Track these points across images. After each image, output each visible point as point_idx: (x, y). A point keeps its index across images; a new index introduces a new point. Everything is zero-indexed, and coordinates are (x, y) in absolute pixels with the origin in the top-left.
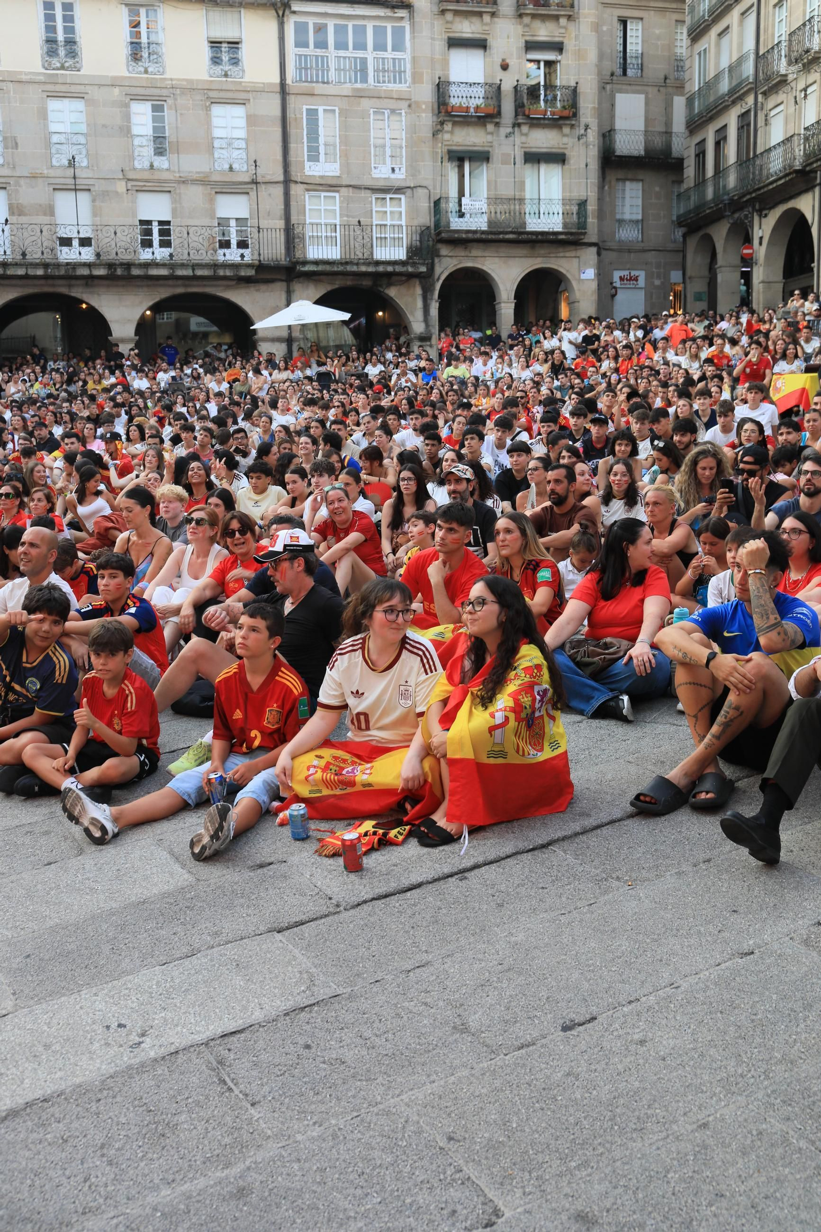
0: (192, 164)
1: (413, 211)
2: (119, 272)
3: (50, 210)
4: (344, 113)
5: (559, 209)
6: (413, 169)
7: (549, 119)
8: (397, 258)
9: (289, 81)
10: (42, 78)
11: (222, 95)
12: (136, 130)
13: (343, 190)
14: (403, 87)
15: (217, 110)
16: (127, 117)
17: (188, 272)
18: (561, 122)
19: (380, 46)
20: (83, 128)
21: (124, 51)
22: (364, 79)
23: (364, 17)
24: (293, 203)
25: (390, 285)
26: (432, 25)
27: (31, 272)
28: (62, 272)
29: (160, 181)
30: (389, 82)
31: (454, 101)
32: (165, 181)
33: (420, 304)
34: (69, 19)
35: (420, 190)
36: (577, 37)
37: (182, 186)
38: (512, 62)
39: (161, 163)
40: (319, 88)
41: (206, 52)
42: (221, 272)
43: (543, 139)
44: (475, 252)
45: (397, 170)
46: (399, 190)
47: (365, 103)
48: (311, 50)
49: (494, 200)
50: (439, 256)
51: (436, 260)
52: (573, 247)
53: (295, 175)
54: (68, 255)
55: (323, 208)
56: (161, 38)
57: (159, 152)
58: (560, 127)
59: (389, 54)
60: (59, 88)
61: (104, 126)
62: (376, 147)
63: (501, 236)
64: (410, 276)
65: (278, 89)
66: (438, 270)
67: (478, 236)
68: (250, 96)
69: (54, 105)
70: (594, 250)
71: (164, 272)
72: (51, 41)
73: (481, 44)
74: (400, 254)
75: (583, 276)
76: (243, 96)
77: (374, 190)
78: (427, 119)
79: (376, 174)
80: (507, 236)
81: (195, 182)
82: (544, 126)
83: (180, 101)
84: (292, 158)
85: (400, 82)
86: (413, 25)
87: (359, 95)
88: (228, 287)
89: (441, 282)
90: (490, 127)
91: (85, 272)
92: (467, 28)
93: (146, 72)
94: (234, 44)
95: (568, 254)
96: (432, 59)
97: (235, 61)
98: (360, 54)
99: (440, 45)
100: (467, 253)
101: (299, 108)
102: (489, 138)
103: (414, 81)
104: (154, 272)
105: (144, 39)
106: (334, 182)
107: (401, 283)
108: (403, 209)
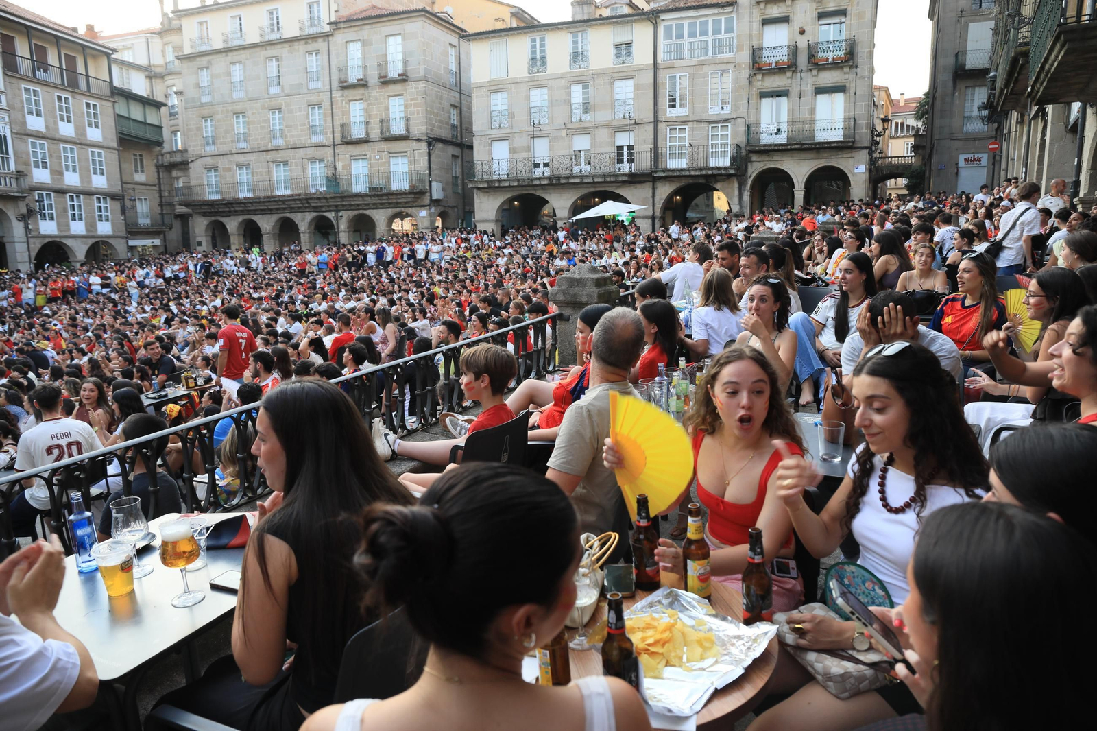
0: (603, 116)
1: (734, 134)
2: (554, 182)
3: (529, 149)
4: (692, 76)
5: (841, 125)
6: (736, 107)
7: (831, 64)
8: (722, 165)
9: (659, 61)
10: (527, 79)
11: (621, 74)
12: (573, 101)
13: (691, 123)
14: (731, 55)
15: (618, 84)
16: (569, 94)
17: (590, 180)
18: (841, 65)
19: (717, 31)
20: (546, 103)
21: (568, 58)
22: (706, 54)
23: (707, 16)
24: (659, 134)
25: (717, 181)
26: (751, 13)
27: (512, 184)
28: (526, 184)
29: (584, 128)
30: (726, 52)
31: (766, 60)
32: (587, 128)
33: (736, 193)
34: (542, 45)
35: (739, 120)
36: (858, 3)
37: (596, 130)
38: (807, 29)
39: (586, 117)
40: (677, 63)
41: (612, 51)
42: (608, 179)
43: (828, 78)
44: (775, 158)
45: (725, 108)
46: (726, 121)
47: (706, 68)
48: (674, 41)
49: (792, 123)
50: (751, 162)
51: (749, 164)
52: (849, 151)
53: (661, 117)
54: (538, 172)
55: (677, 135)
56: (588, 47)
57: (586, 111)
58: (842, 68)
59: (723, 36)
60: (535, 83)
61: (557, 101)
62: (712, 95)
63: (789, 147)
64: (730, 176)
65: (652, 67)
66: (750, 170)
67: (772, 148)
68: (636, 73)
69: (533, 92)
70: (866, 152)
71: (577, 181)
72: (534, 59)
73: (785, 20)
74: (725, 162)
75: (856, 171)
76: (632, 73)
77: (710, 122)
78: (745, 73)
79: (711, 112)
80: (793, 147)
81: (603, 126)
82: (830, 69)
83: (597, 81)
84: (660, 107)
85: (730, 52)
86: (738, 15)
87: (702, 64)
88: (618, 187)
89: (752, 178)
90: (789, 74)
91: (537, 182)
92: (775, 11)
93: (580, 68)
94: (629, 44)
95: (845, 156)
96: (751, 35)
97: (629, 54)
98: (704, 38)
99: (756, 25)
100: (770, 159)
101: (664, 76)
102: (789, 81)
103: (738, 51)
104: (572, 181)
105: (580, 50)
106: (684, 119)
107: (723, 180)
108: (729, 133)
